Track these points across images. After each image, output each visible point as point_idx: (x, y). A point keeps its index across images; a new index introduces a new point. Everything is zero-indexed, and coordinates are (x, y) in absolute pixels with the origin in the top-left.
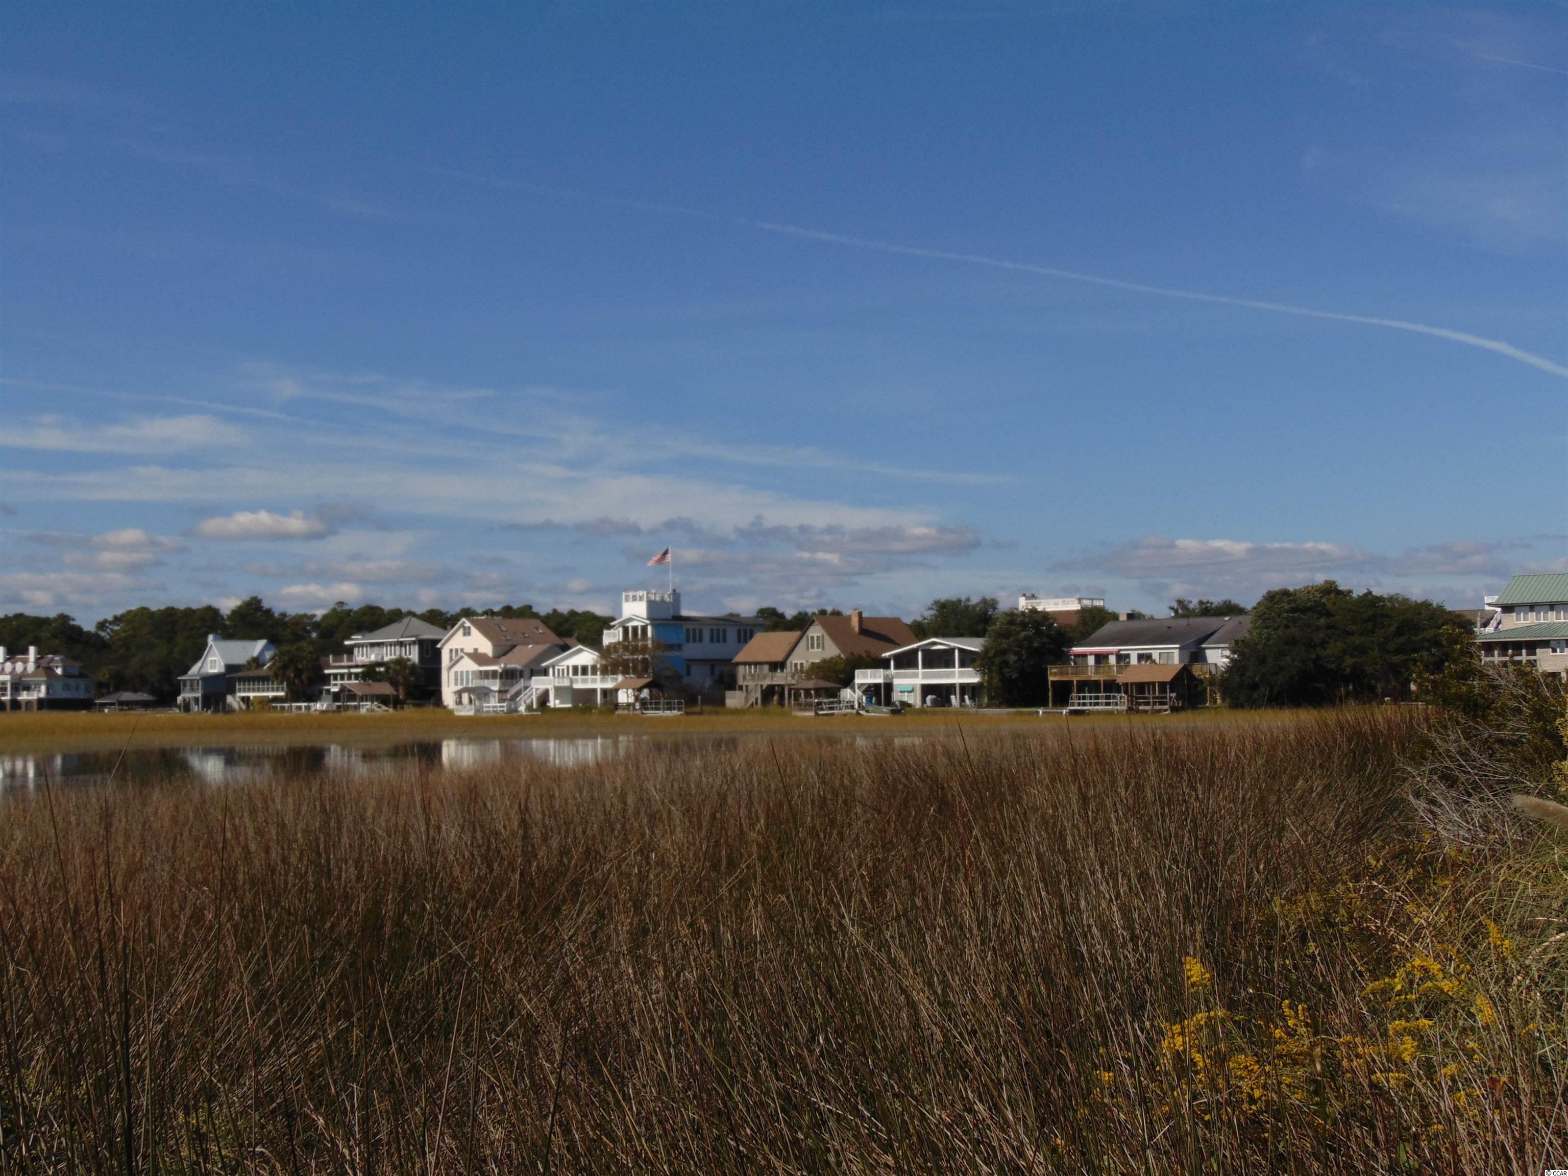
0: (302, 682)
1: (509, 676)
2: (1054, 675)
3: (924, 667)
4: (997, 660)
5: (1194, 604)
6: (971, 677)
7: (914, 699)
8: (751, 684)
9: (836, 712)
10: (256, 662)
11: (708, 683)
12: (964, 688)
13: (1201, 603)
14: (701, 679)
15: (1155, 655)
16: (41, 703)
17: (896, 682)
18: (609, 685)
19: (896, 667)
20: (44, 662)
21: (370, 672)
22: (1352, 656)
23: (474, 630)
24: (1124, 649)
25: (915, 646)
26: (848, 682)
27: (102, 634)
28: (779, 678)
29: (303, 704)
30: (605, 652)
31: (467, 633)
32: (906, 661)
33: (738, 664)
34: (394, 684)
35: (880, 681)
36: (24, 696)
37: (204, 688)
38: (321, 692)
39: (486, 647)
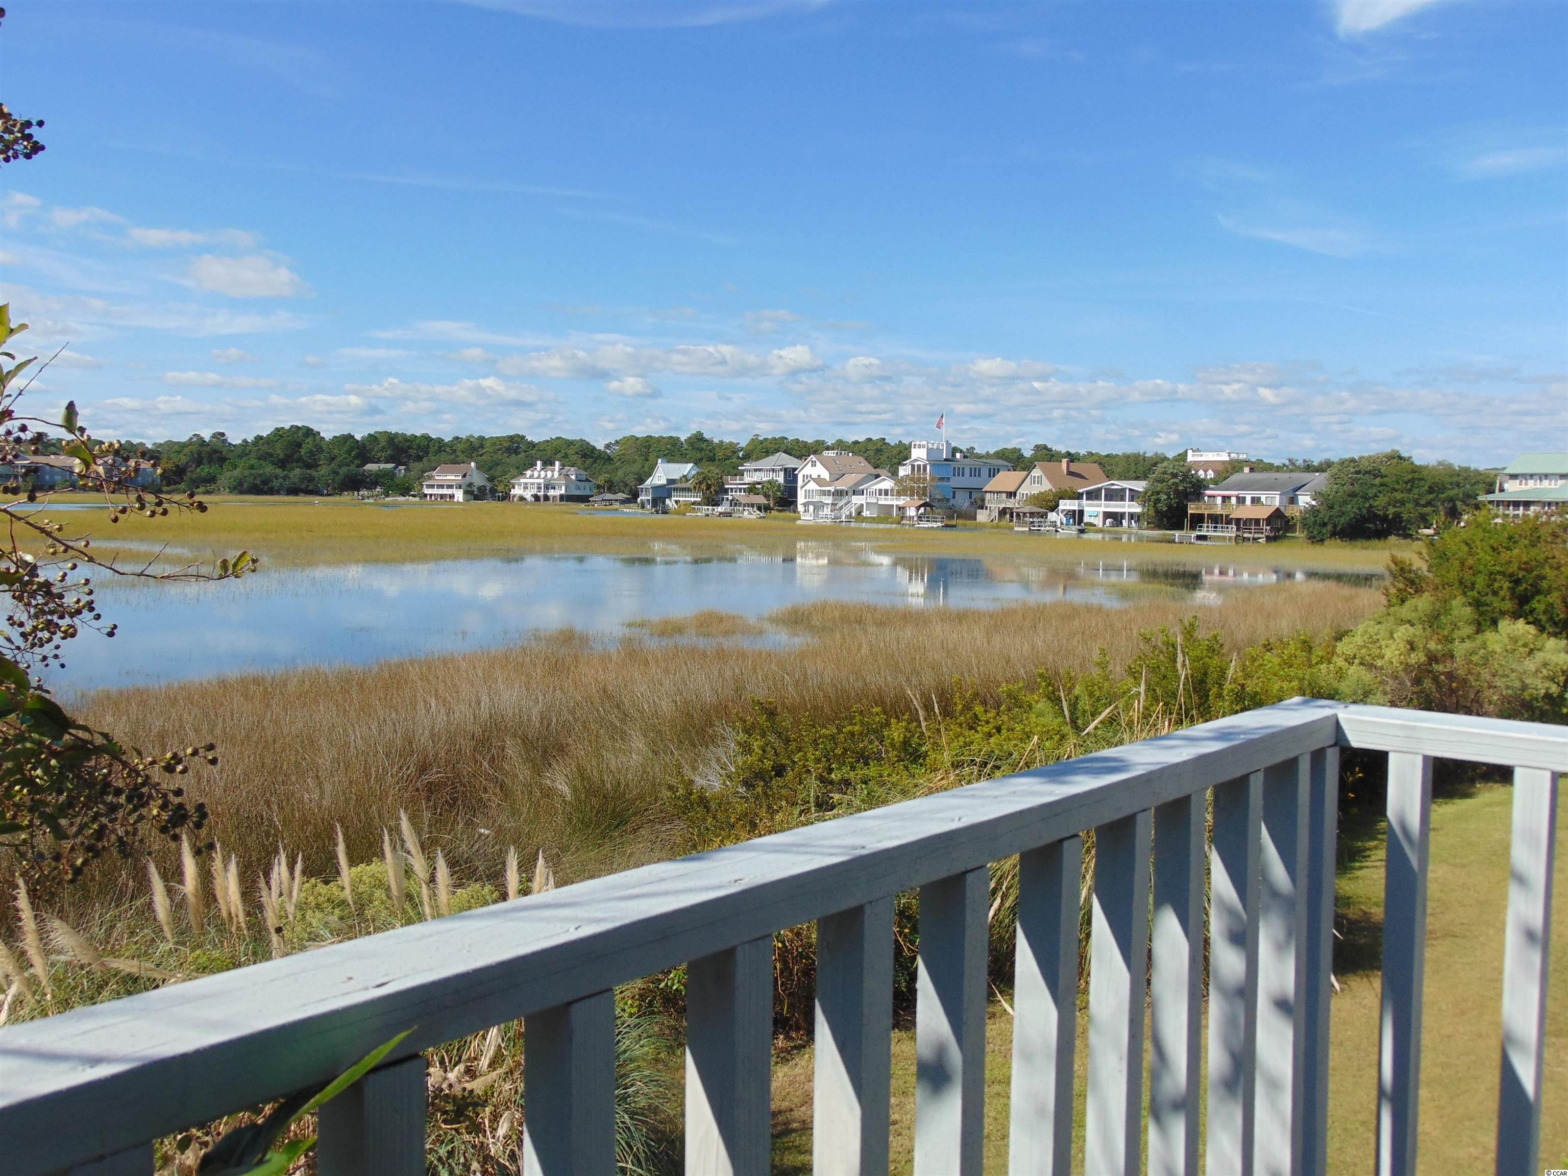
0: (711, 492)
1: (839, 494)
2: (1192, 509)
3: (1105, 500)
4: (1152, 498)
5: (1300, 462)
6: (1137, 509)
7: (1098, 522)
8: (993, 506)
9: (1042, 529)
10: (685, 478)
11: (967, 504)
12: (1132, 516)
13: (1305, 461)
14: (962, 502)
15: (1263, 499)
16: (562, 497)
17: (1086, 509)
18: (901, 503)
19: (1087, 499)
20: (564, 472)
21: (752, 489)
22: (1394, 506)
23: (818, 463)
24: (1242, 493)
25: (1100, 486)
26: (1054, 508)
27: (608, 452)
28: (1010, 503)
29: (710, 508)
30: (899, 481)
31: (814, 464)
32: (1093, 495)
33: (986, 492)
34: (767, 496)
35: (1076, 508)
36: (551, 493)
37: (653, 493)
38: (723, 499)
39: (825, 475)
